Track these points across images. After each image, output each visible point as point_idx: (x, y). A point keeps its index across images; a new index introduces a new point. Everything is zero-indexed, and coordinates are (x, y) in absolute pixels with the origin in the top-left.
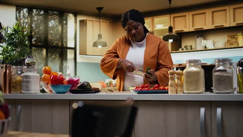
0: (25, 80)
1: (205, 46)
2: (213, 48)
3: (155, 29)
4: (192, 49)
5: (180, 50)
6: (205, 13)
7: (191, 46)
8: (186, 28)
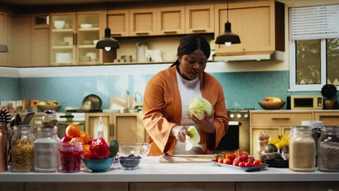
0: (43, 150)
1: (150, 58)
2: (161, 61)
3: (80, 30)
4: (131, 61)
5: (116, 61)
6: (151, 13)
7: (131, 57)
8: (125, 31)
